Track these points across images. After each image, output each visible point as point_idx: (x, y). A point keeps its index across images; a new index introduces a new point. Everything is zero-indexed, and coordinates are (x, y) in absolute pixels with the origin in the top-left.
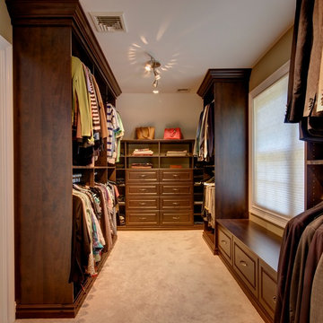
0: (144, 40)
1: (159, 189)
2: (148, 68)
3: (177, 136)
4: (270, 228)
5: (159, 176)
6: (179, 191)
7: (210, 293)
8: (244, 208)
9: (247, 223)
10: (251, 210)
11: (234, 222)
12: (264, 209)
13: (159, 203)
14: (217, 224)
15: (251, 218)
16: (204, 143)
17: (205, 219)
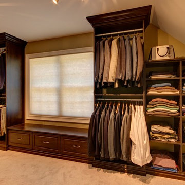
10: (26, 118)
14: (8, 130)
15: (26, 122)
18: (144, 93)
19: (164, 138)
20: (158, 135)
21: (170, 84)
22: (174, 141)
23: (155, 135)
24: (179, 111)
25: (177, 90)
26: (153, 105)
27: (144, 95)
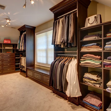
0: (9, 13)
1: (2, 61)
2: (8, 21)
4: (41, 67)
5: (2, 56)
6: (10, 60)
8: (33, 63)
9: (34, 67)
10: (36, 64)
12: (40, 63)
13: (2, 65)
14: (27, 68)
15: (36, 66)
16: (22, 45)
17: (21, 68)
19: (91, 83)
22: (99, 86)
23: (86, 80)
25: (100, 48)
26: (84, 59)
27: (77, 52)
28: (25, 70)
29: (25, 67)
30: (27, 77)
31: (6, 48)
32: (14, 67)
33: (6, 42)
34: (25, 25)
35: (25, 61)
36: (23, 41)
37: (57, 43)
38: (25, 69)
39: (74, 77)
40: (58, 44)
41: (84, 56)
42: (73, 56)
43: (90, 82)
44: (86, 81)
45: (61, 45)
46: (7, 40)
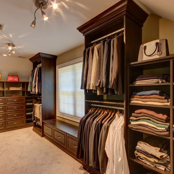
0: (11, 36)
1: (5, 109)
2: (10, 48)
3: (16, 80)
4: (66, 121)
5: (5, 101)
6: (18, 109)
7: (46, 153)
8: (54, 114)
9: (55, 120)
10: (57, 115)
11: (51, 121)
12: (64, 114)
13: (5, 116)
15: (57, 118)
16: (36, 85)
17: (34, 121)
18: (125, 102)
19: (149, 161)
20: (142, 156)
21: (158, 92)
22: (163, 169)
23: (139, 154)
24: (168, 130)
25: (166, 100)
26: (137, 117)
27: (124, 104)
28: (41, 125)
29: (41, 119)
30: (43, 135)
31: (12, 89)
32: (25, 119)
33: (10, 79)
34: (39, 53)
35: (41, 111)
36: (37, 78)
37: (89, 87)
38: (40, 123)
39: (119, 149)
40: (91, 88)
41: (136, 112)
42: (117, 109)
43: (147, 160)
44: (140, 157)
45: (96, 91)
46: (13, 76)
